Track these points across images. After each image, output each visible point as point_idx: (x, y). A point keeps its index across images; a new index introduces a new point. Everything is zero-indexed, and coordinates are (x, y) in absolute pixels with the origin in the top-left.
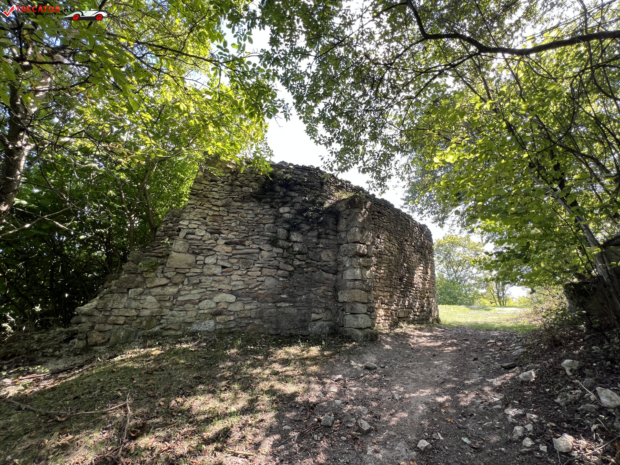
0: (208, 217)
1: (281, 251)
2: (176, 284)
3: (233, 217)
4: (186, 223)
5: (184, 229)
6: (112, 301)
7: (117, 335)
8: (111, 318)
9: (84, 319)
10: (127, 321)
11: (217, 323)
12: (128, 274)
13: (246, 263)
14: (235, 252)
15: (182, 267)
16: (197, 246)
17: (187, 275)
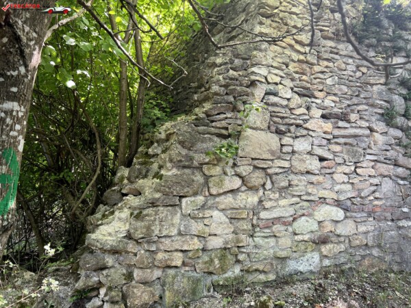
2: (254, 189)
4: (263, 71)
5: (261, 82)
6: (157, 223)
7: (176, 288)
8: (160, 256)
9: (110, 260)
10: (187, 260)
11: (323, 257)
13: (354, 154)
14: (336, 132)
15: (264, 156)
16: (283, 118)
17: (269, 171)
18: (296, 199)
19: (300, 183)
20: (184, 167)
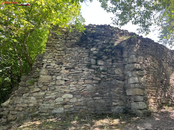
0: (56, 57)
1: (93, 70)
2: (44, 91)
3: (68, 55)
4: (46, 60)
5: (45, 63)
6: (16, 100)
7: (20, 116)
8: (17, 108)
9: (5, 109)
10: (24, 109)
11: (65, 109)
12: (22, 87)
13: (77, 78)
14: (70, 73)
15: (46, 82)
16: (52, 71)
17: (48, 86)
18: (57, 93)
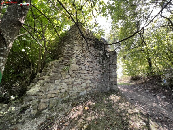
4: (75, 51)
5: (75, 54)
6: (48, 87)
7: (52, 103)
9: (33, 98)
10: (56, 95)
11: (87, 91)
12: (54, 73)
13: (93, 69)
14: (90, 65)
16: (79, 62)
17: (76, 73)
18: (82, 79)
19: (83, 75)
20: (56, 73)
